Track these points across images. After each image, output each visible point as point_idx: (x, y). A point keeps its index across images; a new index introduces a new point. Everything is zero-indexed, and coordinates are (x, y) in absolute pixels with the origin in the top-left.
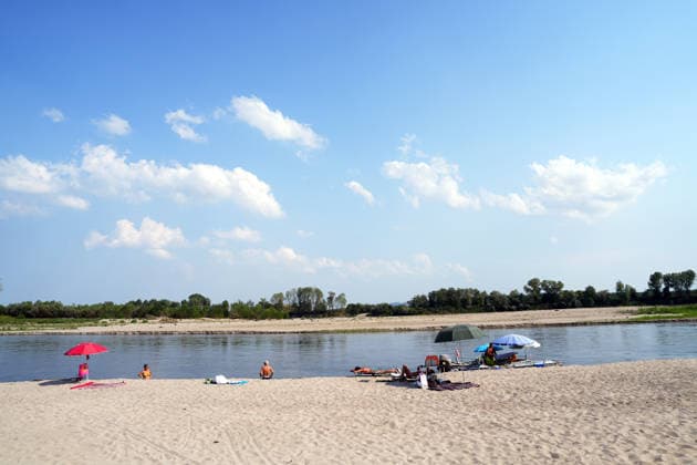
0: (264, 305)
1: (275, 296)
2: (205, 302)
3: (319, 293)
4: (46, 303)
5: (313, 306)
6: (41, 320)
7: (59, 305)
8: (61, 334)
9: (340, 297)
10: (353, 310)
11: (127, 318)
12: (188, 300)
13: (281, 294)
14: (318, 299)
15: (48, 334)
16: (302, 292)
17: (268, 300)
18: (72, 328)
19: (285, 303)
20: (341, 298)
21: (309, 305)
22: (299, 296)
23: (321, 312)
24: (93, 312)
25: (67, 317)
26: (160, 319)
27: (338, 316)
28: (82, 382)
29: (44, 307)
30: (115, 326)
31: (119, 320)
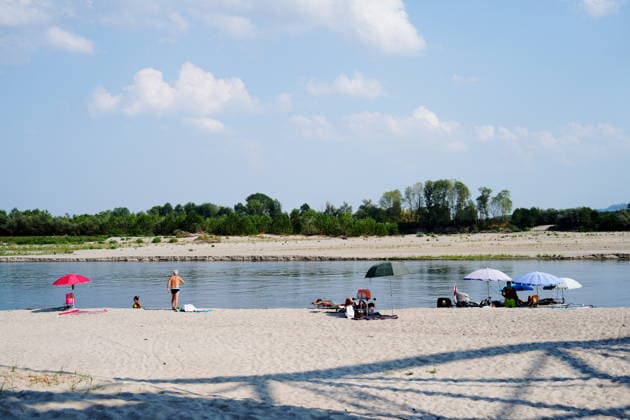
0: (368, 211)
1: (388, 196)
2: (273, 207)
3: (461, 189)
4: (27, 213)
5: (453, 212)
6: (21, 238)
7: (45, 216)
8: (51, 260)
9: (499, 197)
10: (525, 220)
11: (146, 235)
12: (245, 204)
13: (396, 192)
14: (461, 200)
15: (34, 260)
16: (434, 189)
17: (376, 203)
18: (67, 251)
19: (405, 207)
20: (502, 199)
21: (446, 210)
22: (427, 195)
23: (468, 222)
24: (96, 227)
25: (59, 234)
26: (195, 236)
27: (497, 230)
28: (70, 310)
29: (24, 219)
30: (128, 248)
31: (135, 238)
